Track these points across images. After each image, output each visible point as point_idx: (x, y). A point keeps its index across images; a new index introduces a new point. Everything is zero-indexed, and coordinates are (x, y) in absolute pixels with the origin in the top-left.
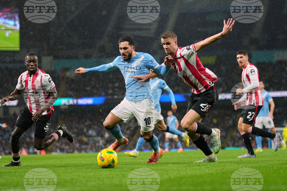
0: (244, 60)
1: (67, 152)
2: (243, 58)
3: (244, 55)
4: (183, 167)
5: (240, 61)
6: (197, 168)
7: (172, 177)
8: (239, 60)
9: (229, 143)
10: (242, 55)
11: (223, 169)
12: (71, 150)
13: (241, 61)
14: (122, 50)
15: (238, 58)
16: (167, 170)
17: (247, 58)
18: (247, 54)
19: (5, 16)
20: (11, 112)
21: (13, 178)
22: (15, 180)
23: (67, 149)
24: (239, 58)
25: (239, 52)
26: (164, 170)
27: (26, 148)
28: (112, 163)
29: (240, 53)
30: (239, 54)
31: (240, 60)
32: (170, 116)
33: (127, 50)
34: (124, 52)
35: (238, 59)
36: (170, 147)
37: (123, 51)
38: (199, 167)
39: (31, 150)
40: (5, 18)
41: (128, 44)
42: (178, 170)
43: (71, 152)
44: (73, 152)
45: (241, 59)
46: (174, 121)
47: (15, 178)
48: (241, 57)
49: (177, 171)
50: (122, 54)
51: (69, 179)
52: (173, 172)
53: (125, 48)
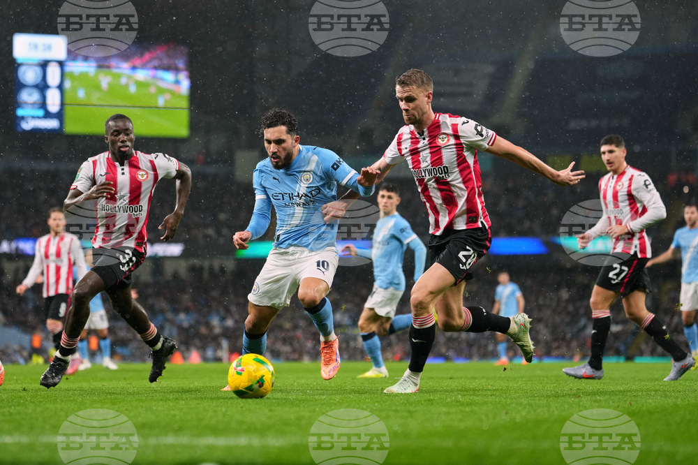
0: (616, 157)
1: (288, 359)
2: (614, 154)
3: (617, 146)
4: (542, 398)
5: (608, 160)
6: (573, 401)
7: (518, 420)
8: (605, 158)
9: (643, 347)
10: (613, 147)
11: (630, 404)
12: (296, 356)
13: (611, 161)
14: (273, 145)
15: (604, 153)
16: (507, 405)
17: (624, 152)
18: (623, 143)
19: (156, 63)
20: (169, 269)
21: (172, 412)
22: (178, 417)
23: (287, 353)
24: (607, 153)
25: (606, 140)
26: (499, 403)
27: (198, 348)
28: (258, 385)
29: (608, 142)
30: (606, 143)
31: (608, 158)
32: (504, 284)
33: (283, 145)
34: (276, 150)
35: (603, 156)
36: (511, 353)
37: (273, 147)
38: (577, 400)
39: (210, 353)
40: (156, 68)
41: (284, 132)
42: (531, 405)
43: (295, 360)
44: (299, 359)
45: (610, 155)
46: (513, 293)
47: (177, 413)
48: (611, 152)
49: (528, 407)
50: (270, 154)
51: (293, 417)
52: (520, 408)
53: (279, 142)
